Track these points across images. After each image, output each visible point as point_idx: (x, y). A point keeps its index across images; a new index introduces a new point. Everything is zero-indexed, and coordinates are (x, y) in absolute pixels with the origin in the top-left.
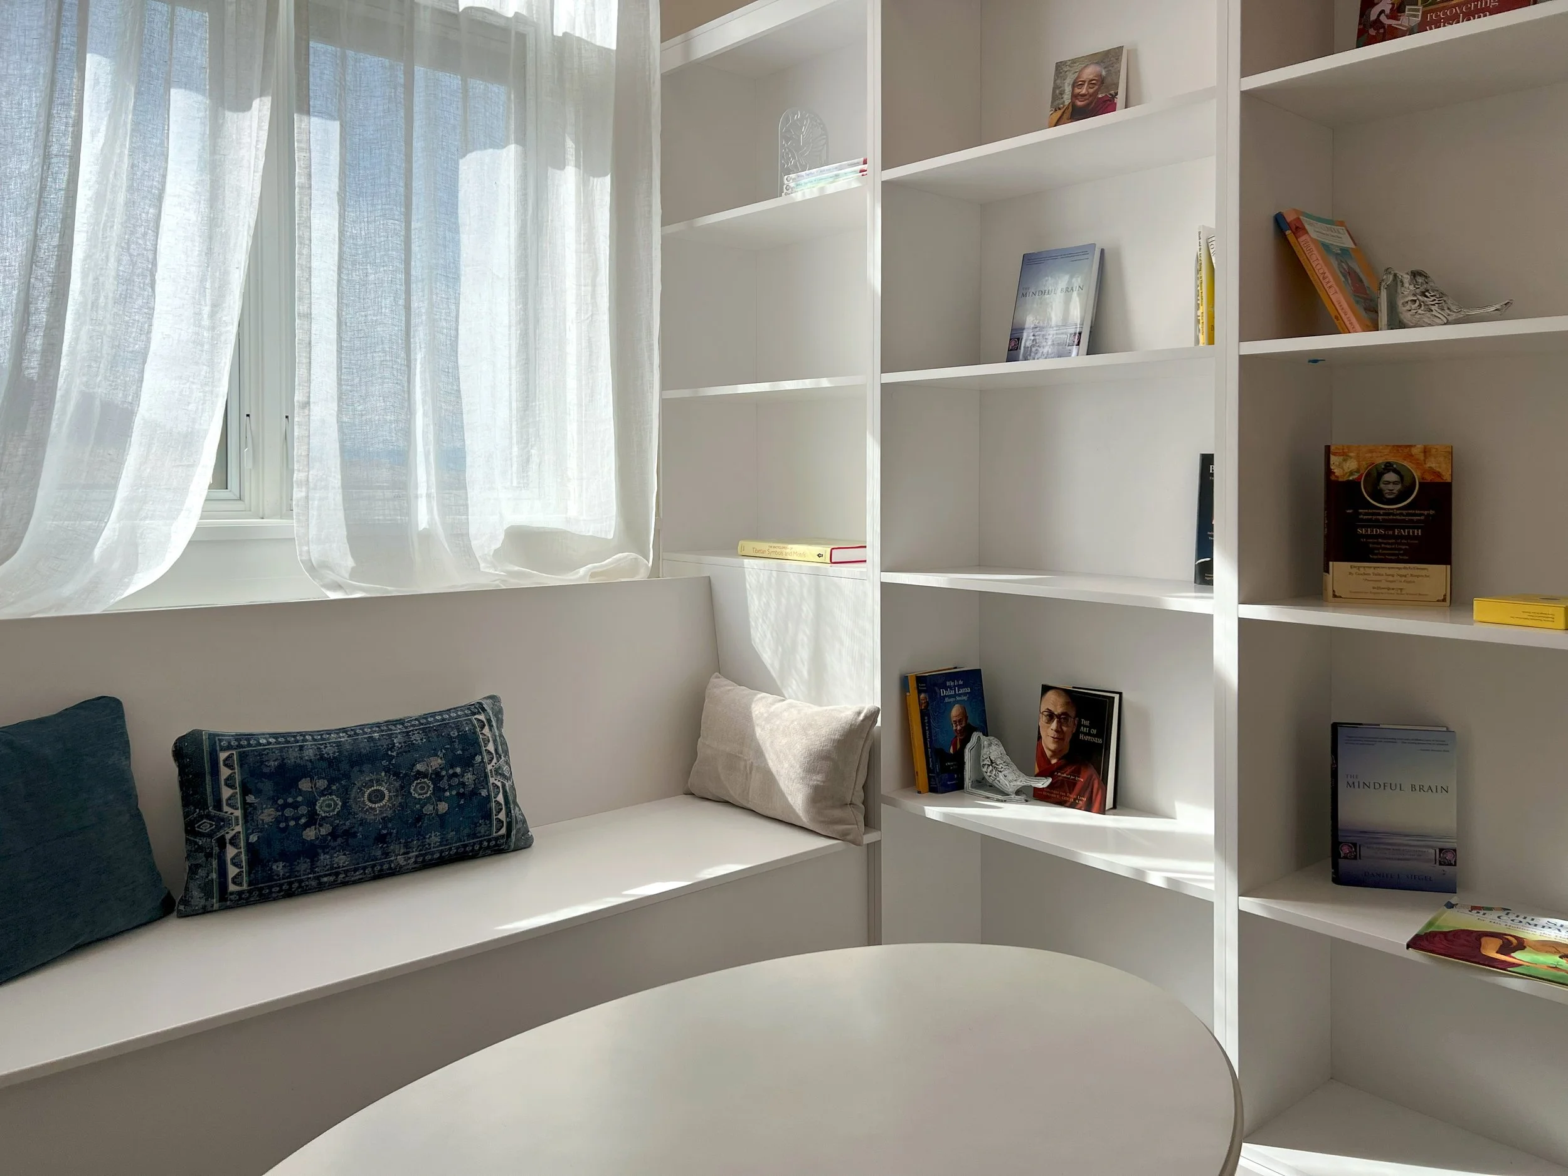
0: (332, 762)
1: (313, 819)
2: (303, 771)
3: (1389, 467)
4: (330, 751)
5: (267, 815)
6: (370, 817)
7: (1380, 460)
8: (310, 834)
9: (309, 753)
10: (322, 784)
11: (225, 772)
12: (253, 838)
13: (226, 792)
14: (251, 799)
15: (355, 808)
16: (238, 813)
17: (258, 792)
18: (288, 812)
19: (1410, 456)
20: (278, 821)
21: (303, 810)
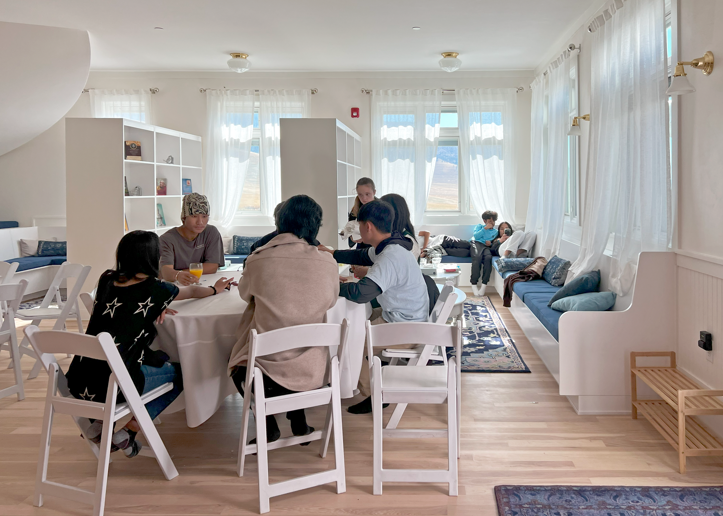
0: (247, 240)
1: (243, 245)
2: (243, 240)
3: (133, 144)
4: (247, 239)
5: (239, 244)
6: (250, 246)
7: (132, 143)
8: (243, 247)
9: (245, 238)
10: (245, 242)
11: (236, 239)
12: (237, 246)
13: (235, 241)
14: (237, 242)
15: (248, 245)
16: (236, 244)
17: (238, 242)
18: (241, 244)
19: (136, 143)
20: (240, 245)
21: (242, 244)
